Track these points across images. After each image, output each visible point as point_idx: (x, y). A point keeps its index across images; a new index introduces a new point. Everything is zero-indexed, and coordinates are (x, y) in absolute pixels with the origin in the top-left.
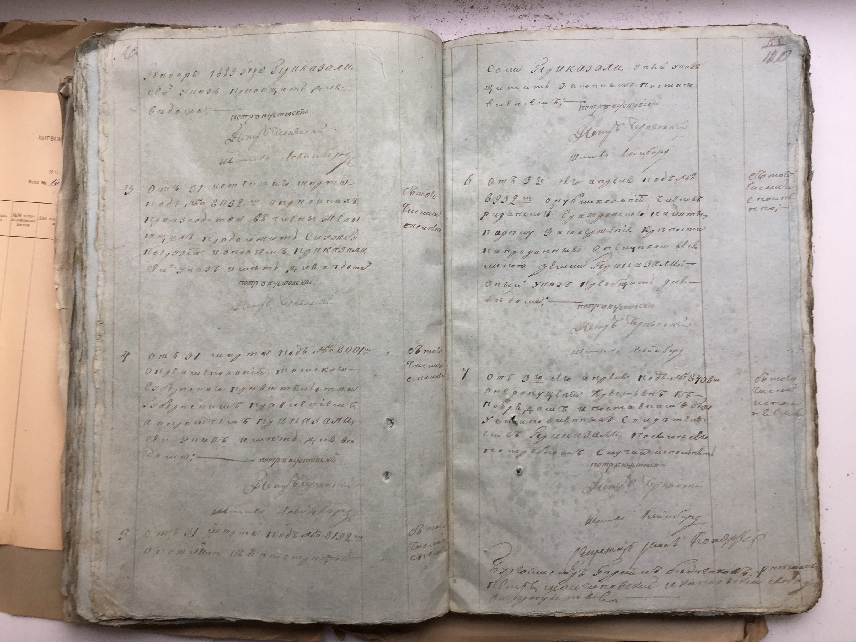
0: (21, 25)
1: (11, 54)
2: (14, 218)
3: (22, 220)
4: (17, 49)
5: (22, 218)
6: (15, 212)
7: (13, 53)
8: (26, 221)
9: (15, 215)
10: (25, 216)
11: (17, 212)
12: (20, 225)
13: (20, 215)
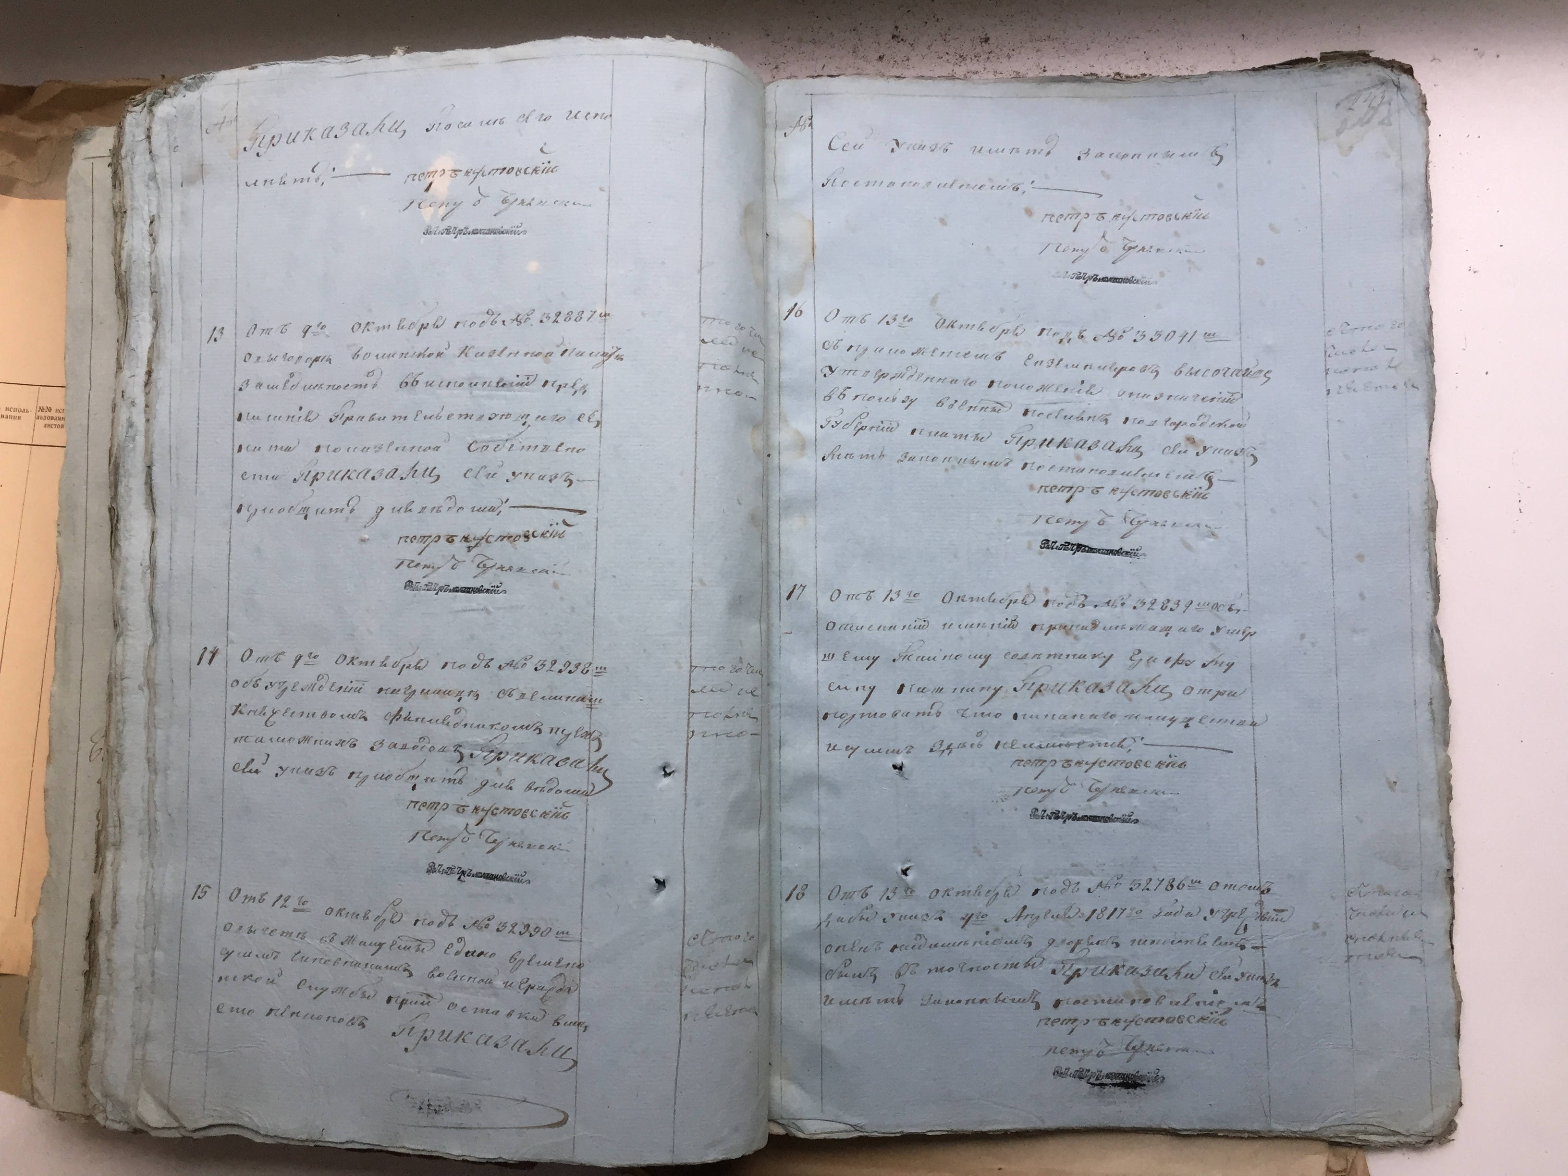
0: (58, 89)
1: (42, 139)
2: (41, 414)
3: (52, 418)
4: (54, 131)
5: (53, 414)
6: (41, 404)
7: (46, 137)
8: (59, 419)
9: (42, 409)
10: (57, 411)
11: (45, 405)
12: (50, 426)
13: (50, 409)
